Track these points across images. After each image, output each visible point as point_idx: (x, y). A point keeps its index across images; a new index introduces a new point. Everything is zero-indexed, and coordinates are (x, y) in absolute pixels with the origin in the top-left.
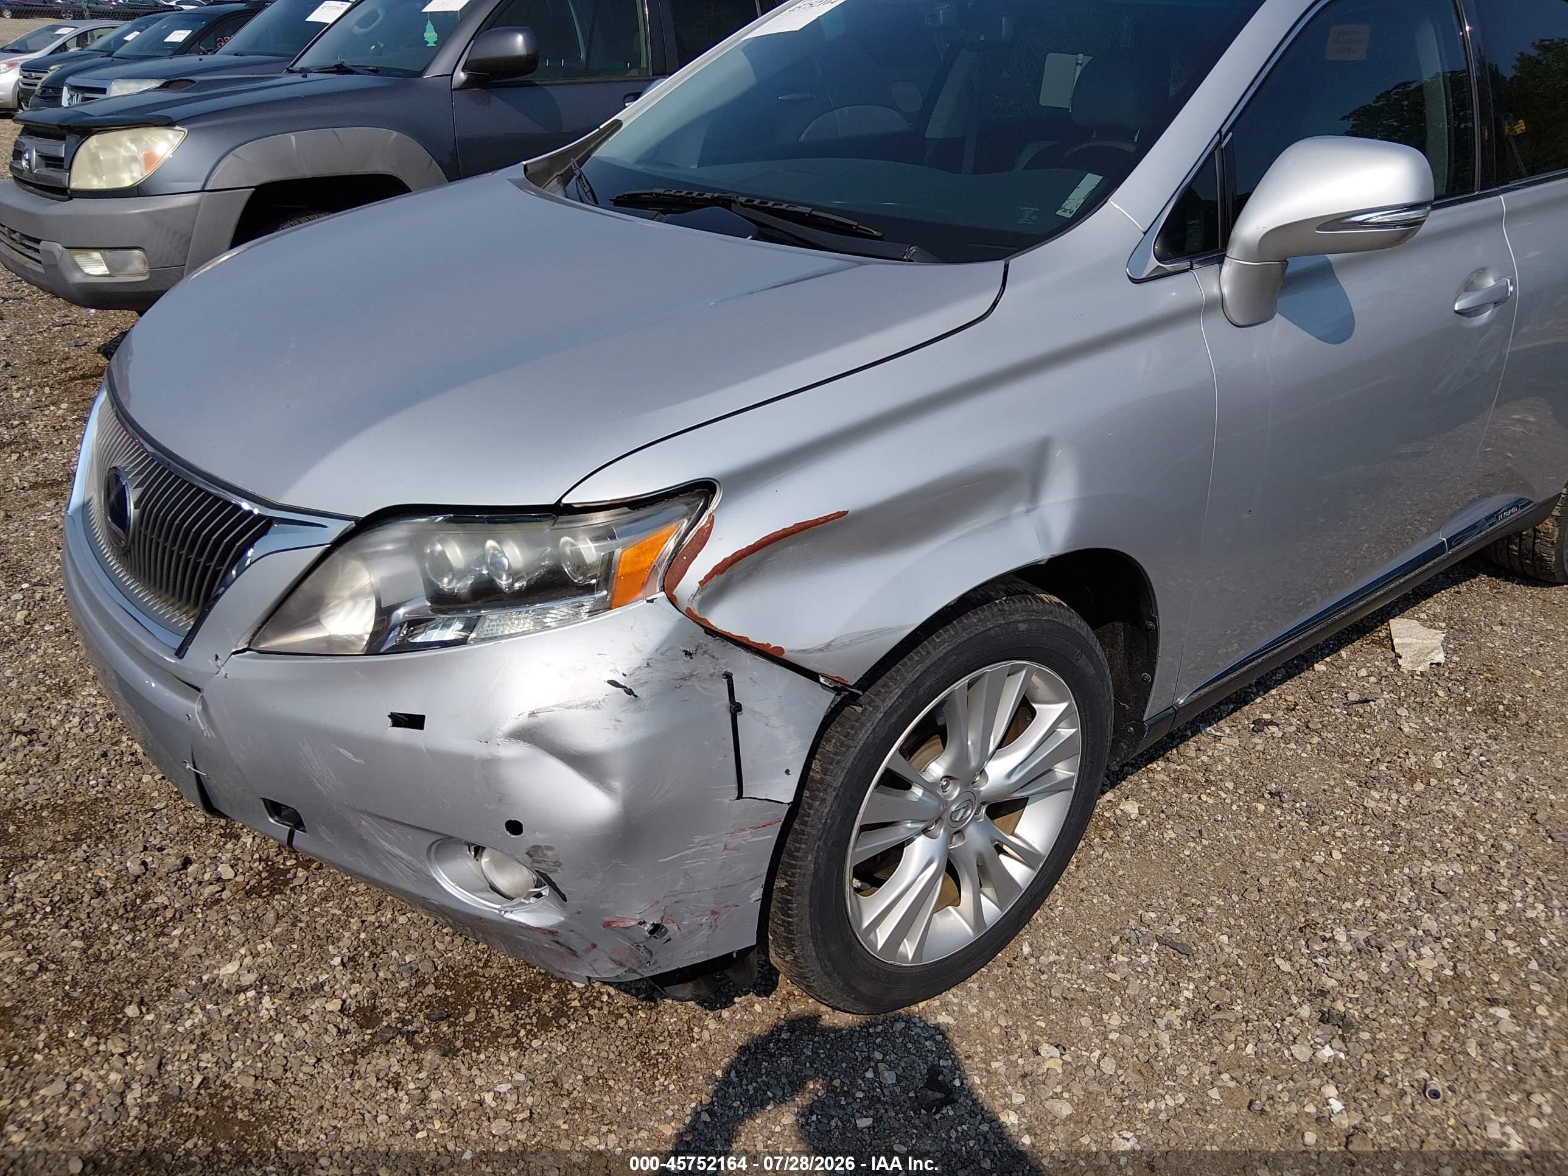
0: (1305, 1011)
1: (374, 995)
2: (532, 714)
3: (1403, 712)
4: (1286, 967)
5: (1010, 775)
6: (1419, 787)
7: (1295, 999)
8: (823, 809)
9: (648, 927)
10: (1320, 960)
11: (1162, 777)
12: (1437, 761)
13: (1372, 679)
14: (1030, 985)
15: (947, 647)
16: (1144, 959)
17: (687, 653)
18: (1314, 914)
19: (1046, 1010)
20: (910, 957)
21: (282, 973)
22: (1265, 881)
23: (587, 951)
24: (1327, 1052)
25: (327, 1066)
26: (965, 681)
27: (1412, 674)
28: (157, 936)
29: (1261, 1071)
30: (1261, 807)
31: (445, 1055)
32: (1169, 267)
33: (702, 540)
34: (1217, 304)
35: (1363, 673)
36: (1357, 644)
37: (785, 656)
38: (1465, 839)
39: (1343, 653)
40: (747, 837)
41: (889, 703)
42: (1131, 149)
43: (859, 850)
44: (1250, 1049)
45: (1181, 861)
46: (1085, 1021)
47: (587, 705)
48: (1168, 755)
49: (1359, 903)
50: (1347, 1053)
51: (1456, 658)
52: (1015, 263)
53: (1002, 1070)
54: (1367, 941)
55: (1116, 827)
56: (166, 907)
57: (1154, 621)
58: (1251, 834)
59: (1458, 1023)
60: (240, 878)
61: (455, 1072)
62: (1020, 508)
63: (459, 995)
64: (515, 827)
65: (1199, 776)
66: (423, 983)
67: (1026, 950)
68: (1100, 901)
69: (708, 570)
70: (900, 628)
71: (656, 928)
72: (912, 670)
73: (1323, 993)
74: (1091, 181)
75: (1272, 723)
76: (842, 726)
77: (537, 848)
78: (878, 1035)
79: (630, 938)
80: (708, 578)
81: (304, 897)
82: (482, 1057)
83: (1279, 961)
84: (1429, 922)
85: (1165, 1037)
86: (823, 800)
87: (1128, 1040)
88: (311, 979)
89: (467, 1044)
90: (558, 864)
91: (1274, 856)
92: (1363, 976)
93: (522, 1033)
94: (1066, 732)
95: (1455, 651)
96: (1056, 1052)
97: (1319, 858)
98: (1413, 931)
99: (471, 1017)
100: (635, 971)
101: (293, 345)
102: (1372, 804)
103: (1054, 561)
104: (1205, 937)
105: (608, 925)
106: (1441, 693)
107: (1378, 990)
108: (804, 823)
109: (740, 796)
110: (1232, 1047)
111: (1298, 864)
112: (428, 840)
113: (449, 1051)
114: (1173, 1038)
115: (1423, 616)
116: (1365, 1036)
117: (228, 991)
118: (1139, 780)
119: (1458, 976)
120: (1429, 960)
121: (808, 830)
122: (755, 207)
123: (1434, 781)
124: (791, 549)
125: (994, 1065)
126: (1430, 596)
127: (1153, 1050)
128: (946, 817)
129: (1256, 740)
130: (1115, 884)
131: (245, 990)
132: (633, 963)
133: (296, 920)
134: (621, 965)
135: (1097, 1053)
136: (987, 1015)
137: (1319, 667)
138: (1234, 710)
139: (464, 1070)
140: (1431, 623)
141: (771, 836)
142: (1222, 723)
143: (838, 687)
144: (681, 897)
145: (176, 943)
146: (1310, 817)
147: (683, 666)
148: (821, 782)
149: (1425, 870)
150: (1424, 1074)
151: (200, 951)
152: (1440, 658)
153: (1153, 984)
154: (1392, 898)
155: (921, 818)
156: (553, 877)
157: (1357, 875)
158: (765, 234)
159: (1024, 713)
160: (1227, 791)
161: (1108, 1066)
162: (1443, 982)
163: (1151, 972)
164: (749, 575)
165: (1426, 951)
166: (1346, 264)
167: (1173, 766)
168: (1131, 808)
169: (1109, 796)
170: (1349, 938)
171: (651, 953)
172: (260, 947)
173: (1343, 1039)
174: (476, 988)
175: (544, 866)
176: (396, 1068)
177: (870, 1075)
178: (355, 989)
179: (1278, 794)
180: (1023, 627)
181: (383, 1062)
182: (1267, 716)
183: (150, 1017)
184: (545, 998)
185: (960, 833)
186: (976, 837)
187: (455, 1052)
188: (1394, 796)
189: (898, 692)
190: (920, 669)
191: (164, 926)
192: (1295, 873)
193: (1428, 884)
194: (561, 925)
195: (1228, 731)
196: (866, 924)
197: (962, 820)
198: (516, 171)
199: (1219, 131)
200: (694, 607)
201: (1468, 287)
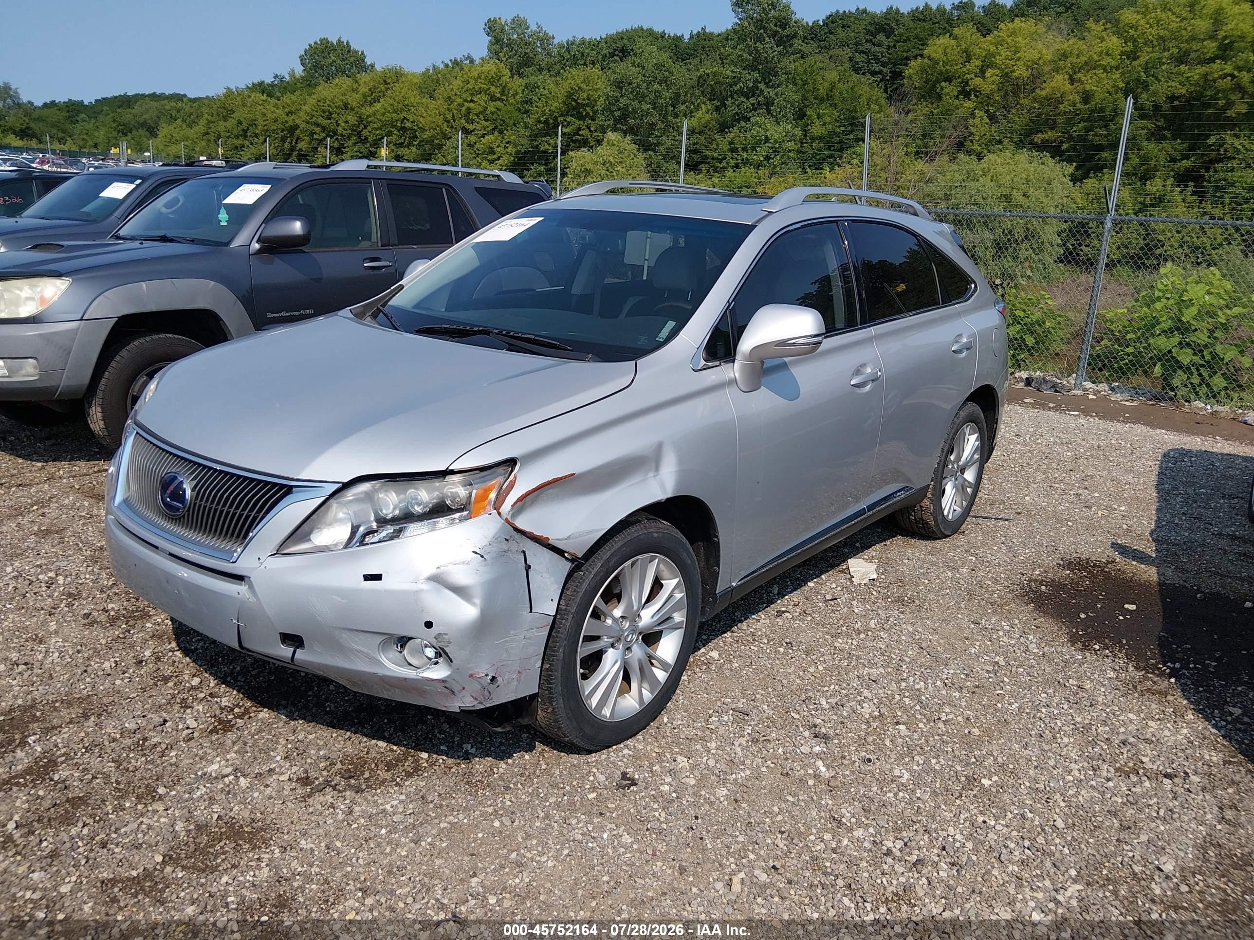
0: (807, 734)
1: (306, 771)
2: (438, 568)
3: (855, 603)
4: (797, 716)
5: (653, 617)
6: (862, 636)
7: (801, 729)
8: (567, 624)
9: (490, 677)
10: (813, 712)
11: (730, 639)
12: (872, 625)
13: (839, 589)
14: (669, 735)
15: (621, 543)
16: (726, 718)
17: (507, 540)
18: (810, 694)
19: (678, 744)
20: (608, 716)
21: (247, 767)
22: (785, 682)
23: (460, 692)
24: (817, 749)
25: (289, 804)
26: (629, 562)
27: (860, 585)
28: (161, 757)
29: (787, 759)
30: (782, 650)
31: (357, 792)
32: (710, 364)
33: (512, 486)
34: (733, 382)
35: (834, 586)
36: (831, 572)
37: (550, 542)
38: (886, 658)
39: (823, 576)
40: (535, 633)
41: (596, 570)
42: (690, 307)
43: (584, 650)
44: (780, 751)
45: (742, 676)
46: (699, 747)
47: (463, 563)
48: (733, 629)
49: (832, 687)
50: (827, 748)
51: (883, 577)
52: (640, 362)
53: (659, 770)
54: (836, 704)
55: (708, 664)
56: (160, 743)
57: (717, 537)
58: (777, 662)
59: (880, 734)
60: (201, 727)
61: (366, 799)
62: (651, 474)
63: (356, 768)
64: (429, 625)
65: (749, 638)
66: (333, 764)
67: (666, 720)
68: (702, 696)
69: (515, 500)
70: (601, 530)
71: (493, 679)
72: (605, 553)
73: (815, 726)
74: (671, 324)
75: (786, 611)
76: (574, 582)
77: (440, 634)
78: (593, 762)
79: (481, 684)
80: (515, 503)
81: (246, 732)
82: (379, 791)
83: (793, 714)
84: (866, 693)
85: (739, 750)
87: (720, 752)
88: (265, 768)
89: (368, 787)
90: (449, 642)
91: (789, 671)
92: (835, 717)
93: (398, 779)
94: (678, 595)
95: (882, 573)
96: (686, 760)
97: (812, 670)
98: (859, 698)
99: (367, 775)
100: (482, 703)
101: (278, 405)
102: (838, 645)
103: (669, 500)
104: (757, 707)
105: (471, 676)
106: (874, 593)
107: (842, 723)
108: (558, 632)
109: (531, 612)
110: (771, 751)
111: (801, 673)
112: (380, 639)
113: (358, 790)
114: (743, 750)
115: (866, 557)
116: (836, 741)
117: (216, 778)
118: (718, 641)
119: (881, 715)
120: (867, 709)
121: (560, 635)
122: (503, 335)
123: (870, 633)
124: (550, 491)
125: (654, 768)
126: (870, 547)
127: (733, 755)
128: (622, 638)
129: (778, 620)
130: (709, 689)
131: (227, 776)
132: (481, 698)
133: (245, 744)
134: (476, 699)
135: (706, 758)
136: (649, 748)
137: (810, 584)
138: (766, 607)
139: (370, 798)
140: (870, 560)
141: (545, 633)
142: (760, 613)
143: (573, 559)
144: (504, 663)
145: (174, 759)
146: (807, 653)
147: (505, 546)
148: (566, 610)
149: (865, 672)
150: (864, 754)
151: (192, 761)
152: (874, 576)
153: (731, 729)
154: (849, 685)
155: (612, 635)
156: (446, 649)
157: (831, 676)
158: (512, 348)
159: (657, 585)
160: (764, 643)
161: (712, 763)
162: (874, 718)
163: (730, 724)
164: (533, 503)
165: (865, 705)
166: (794, 363)
167: (735, 634)
168: (715, 654)
169: (703, 650)
170: (828, 703)
171: (490, 693)
172: (228, 757)
173: (825, 743)
174: (365, 764)
175: (442, 643)
176: (331, 800)
177: (591, 778)
178: (294, 769)
179: (790, 643)
180: (655, 535)
181: (322, 798)
182: (784, 609)
183: (174, 793)
184: (406, 764)
185: (629, 649)
186: (638, 651)
187: (363, 791)
188: (850, 641)
189: (599, 565)
190: (609, 554)
191: (163, 751)
192: (800, 676)
193: (867, 678)
194: (448, 677)
195: (763, 617)
196: (587, 693)
197: (631, 641)
198: (346, 312)
199: (729, 300)
200: (509, 518)
201: (857, 372)
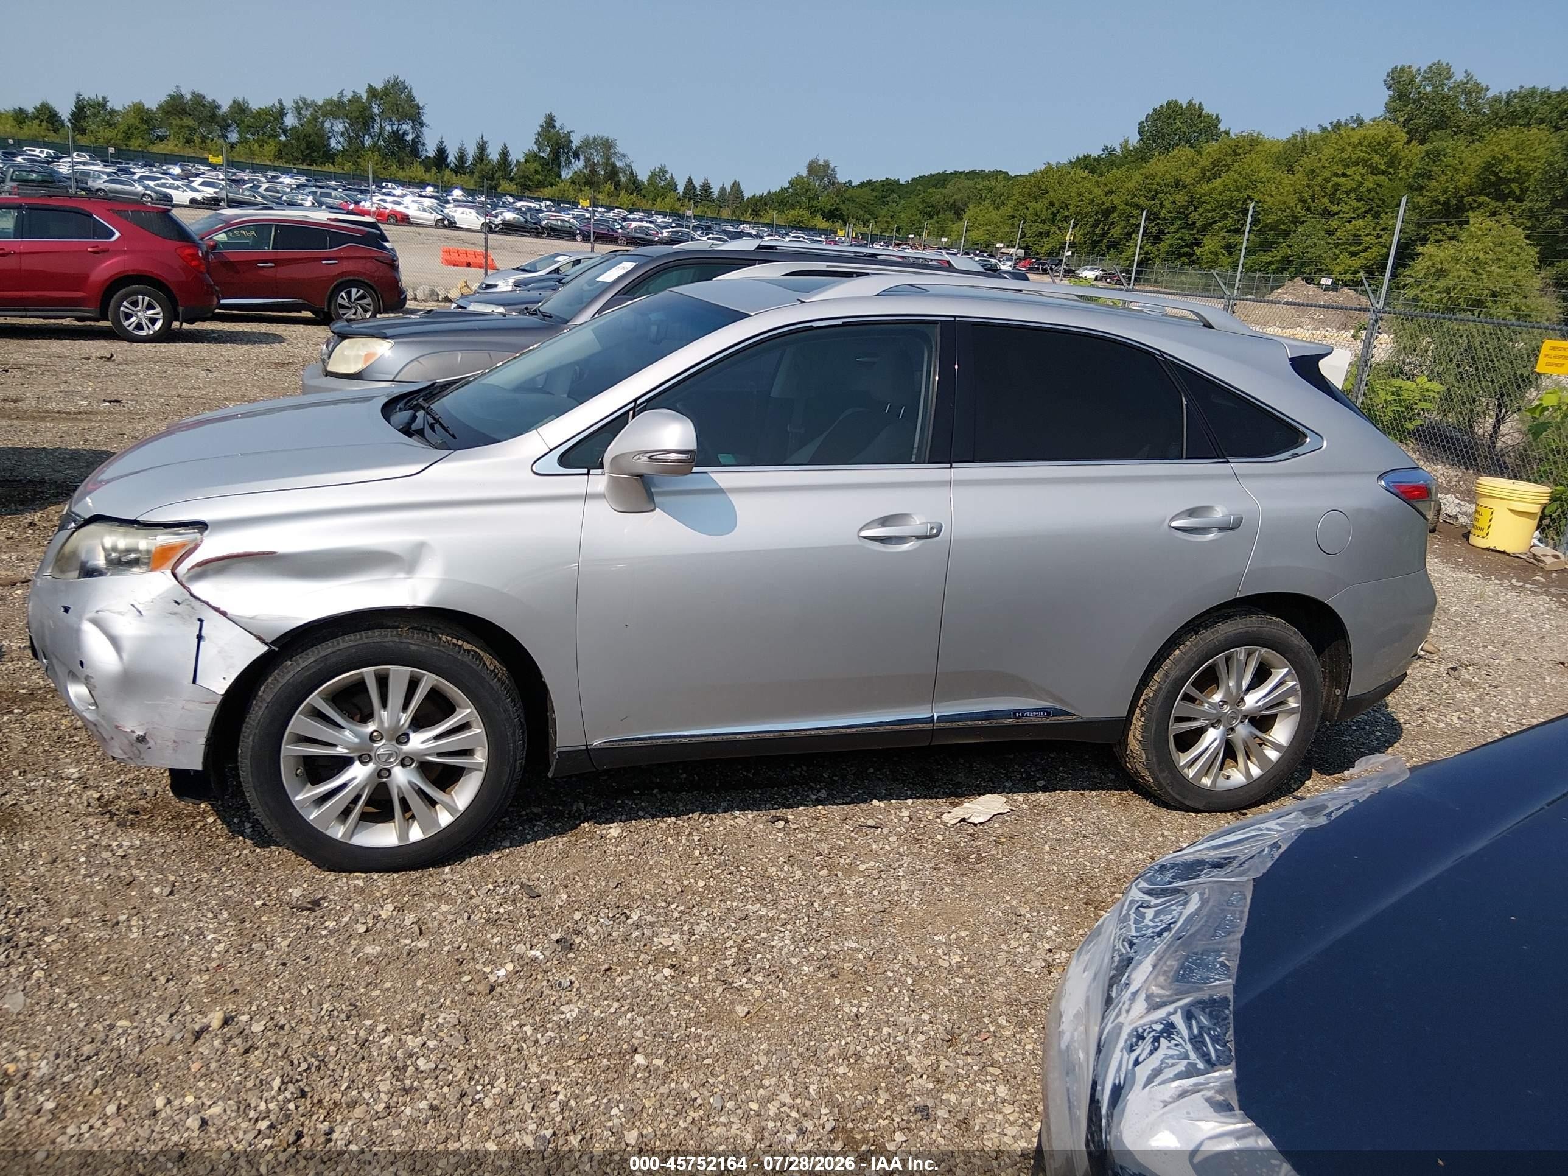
2: (97, 612)
3: (894, 839)
7: (559, 930)
10: (603, 920)
13: (906, 819)
17: (176, 602)
20: (340, 837)
24: (534, 953)
29: (488, 949)
32: (568, 470)
33: (194, 549)
35: (906, 814)
39: (911, 801)
40: (197, 707)
47: (119, 613)
51: (997, 825)
52: (458, 452)
55: (593, 838)
62: (400, 576)
64: (82, 664)
67: (446, 870)
69: (194, 563)
71: (141, 738)
77: (88, 676)
80: (193, 567)
85: (461, 922)
86: (260, 708)
90: (95, 687)
105: (117, 727)
109: (194, 684)
120: (669, 941)
125: (355, 905)
128: (372, 755)
134: (125, 753)
135: (413, 916)
137: (879, 803)
141: (212, 710)
143: (266, 644)
147: (173, 608)
156: (93, 693)
163: (498, 897)
164: (219, 572)
170: (640, 918)
173: (555, 952)
175: (90, 686)
177: (291, 890)
182: (788, 817)
185: (386, 770)
186: (399, 777)
189: (313, 659)
194: (97, 721)
197: (388, 762)
199: (635, 400)
200: (184, 580)
201: (884, 522)
